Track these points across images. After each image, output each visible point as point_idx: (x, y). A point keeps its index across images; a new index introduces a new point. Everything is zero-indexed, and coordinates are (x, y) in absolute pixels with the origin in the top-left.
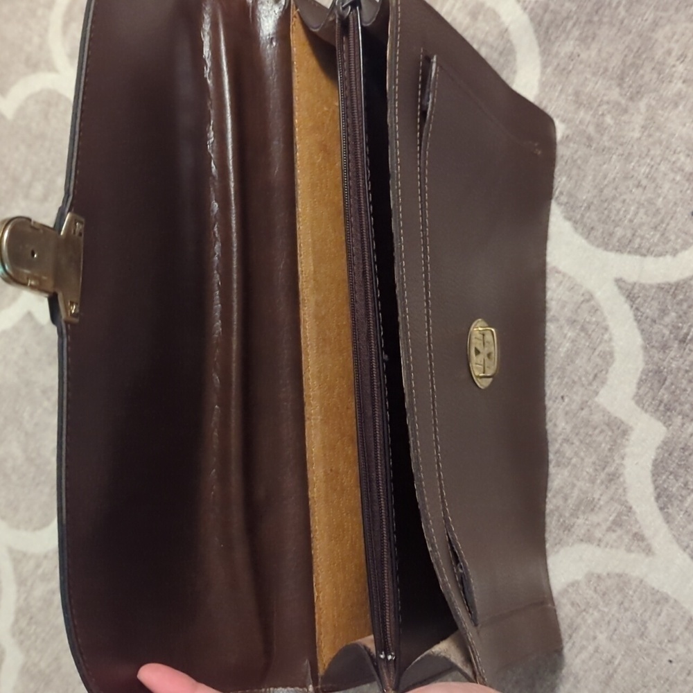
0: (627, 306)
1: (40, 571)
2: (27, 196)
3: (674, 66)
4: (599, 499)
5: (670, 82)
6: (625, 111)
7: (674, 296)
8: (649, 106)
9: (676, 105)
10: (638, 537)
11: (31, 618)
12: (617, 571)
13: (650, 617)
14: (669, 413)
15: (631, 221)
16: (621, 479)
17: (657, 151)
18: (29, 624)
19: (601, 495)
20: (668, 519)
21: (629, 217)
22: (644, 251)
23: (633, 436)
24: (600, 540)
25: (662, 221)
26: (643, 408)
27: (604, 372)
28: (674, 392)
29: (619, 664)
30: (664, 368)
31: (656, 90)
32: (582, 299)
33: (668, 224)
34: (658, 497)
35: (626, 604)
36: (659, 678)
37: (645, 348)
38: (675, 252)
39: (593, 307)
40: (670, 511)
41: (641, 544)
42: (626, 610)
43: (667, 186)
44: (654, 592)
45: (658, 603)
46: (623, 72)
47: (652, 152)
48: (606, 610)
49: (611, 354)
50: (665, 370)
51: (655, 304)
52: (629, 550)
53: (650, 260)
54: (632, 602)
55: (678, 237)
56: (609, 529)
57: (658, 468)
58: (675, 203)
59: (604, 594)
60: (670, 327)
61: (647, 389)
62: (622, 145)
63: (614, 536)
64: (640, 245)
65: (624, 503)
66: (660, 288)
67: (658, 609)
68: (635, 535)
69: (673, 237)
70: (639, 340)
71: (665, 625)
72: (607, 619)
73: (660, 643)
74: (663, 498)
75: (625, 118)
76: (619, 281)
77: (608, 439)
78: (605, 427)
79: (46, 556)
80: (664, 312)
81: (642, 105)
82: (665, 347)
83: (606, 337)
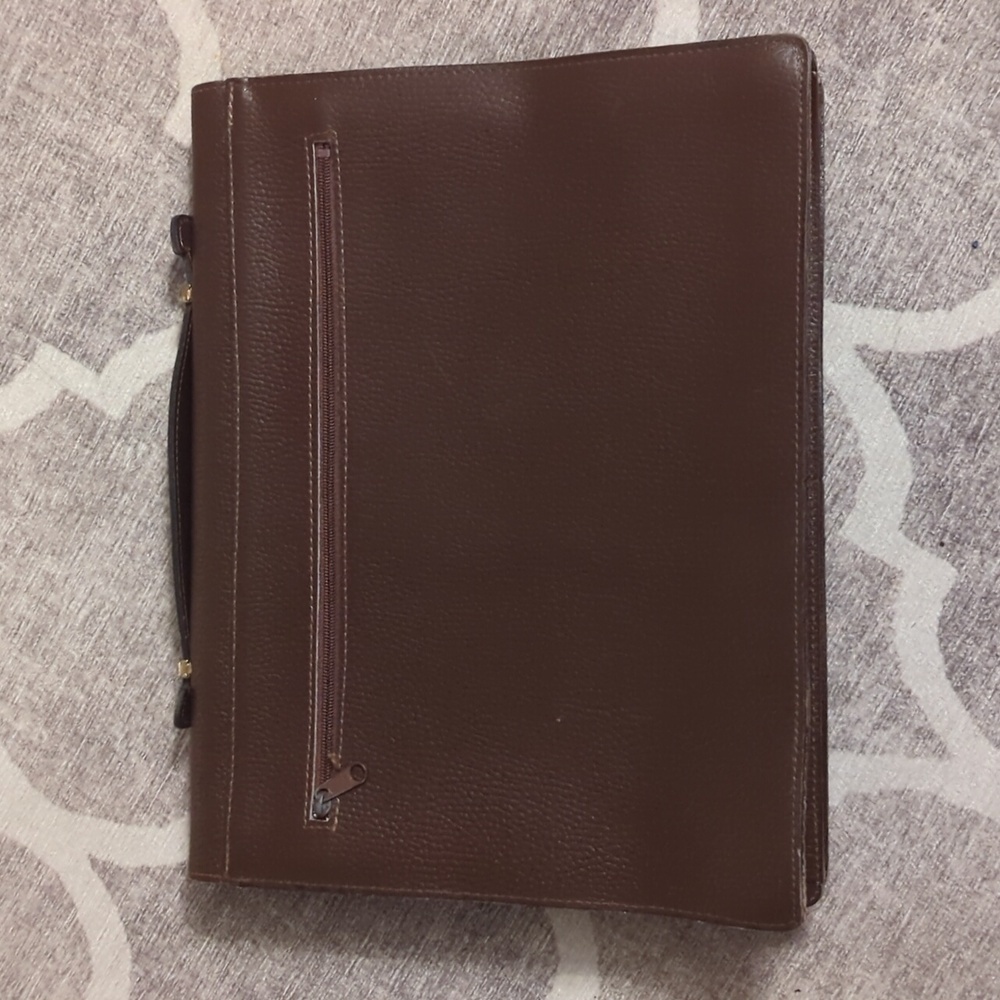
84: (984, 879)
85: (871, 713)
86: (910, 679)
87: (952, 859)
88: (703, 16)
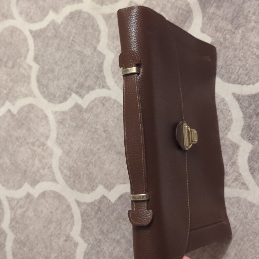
0: (237, 103)
1: (19, 205)
2: (6, 66)
3: (251, 17)
4: (229, 171)
5: (250, 22)
6: (234, 33)
7: (254, 99)
8: (243, 31)
9: (252, 31)
10: (244, 184)
11: (17, 222)
12: (236, 196)
13: (249, 211)
14: (253, 140)
15: (237, 72)
16: (237, 164)
17: (246, 47)
18: (16, 224)
19: (230, 170)
20: (254, 177)
21: (236, 71)
22: (242, 83)
23: (241, 149)
24: (230, 186)
25: (248, 73)
26: (244, 139)
27: (229, 126)
28: (255, 133)
29: (238, 228)
30: (251, 124)
31: (245, 26)
32: (220, 101)
33: (251, 74)
34: (250, 170)
35: (240, 207)
36: (252, 232)
37: (244, 118)
38: (254, 83)
39: (224, 103)
40: (255, 174)
41: (245, 186)
42: (240, 209)
43: (250, 60)
44: (250, 203)
45: (251, 206)
46: (233, 19)
47: (244, 48)
48: (233, 210)
49: (232, 120)
50: (251, 125)
51: (247, 102)
52: (240, 189)
53: (245, 86)
54: (242, 206)
55: (254, 78)
56: (233, 182)
57: (250, 160)
58: (253, 66)
59: (232, 204)
60: (253, 110)
61: (245, 132)
62: (233, 45)
63: (235, 184)
64: (241, 81)
65: (238, 172)
66: (248, 96)
67: (251, 209)
68: (242, 183)
69: (253, 78)
70: (241, 115)
71: (254, 214)
72: (233, 213)
73: (253, 220)
74: (252, 170)
75: (234, 35)
76: (234, 94)
77: (231, 150)
78: (230, 146)
79: (21, 199)
80: (250, 105)
81: (240, 31)
82: (251, 117)
83: (230, 114)
84: (256, 220)
85: (232, 178)
86: (241, 171)
87: (249, 214)
88: (203, 19)
